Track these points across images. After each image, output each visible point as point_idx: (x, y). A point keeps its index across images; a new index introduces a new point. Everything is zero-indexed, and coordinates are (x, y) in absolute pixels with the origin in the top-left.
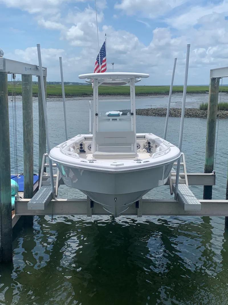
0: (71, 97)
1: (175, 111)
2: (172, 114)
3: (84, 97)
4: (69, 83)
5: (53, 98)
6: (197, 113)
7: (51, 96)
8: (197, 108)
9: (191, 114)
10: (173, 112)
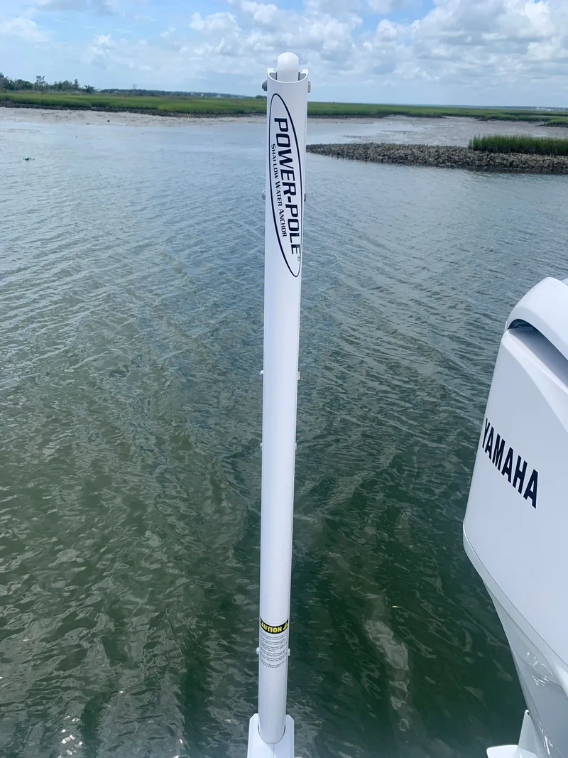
0: (215, 117)
1: (422, 152)
2: (418, 159)
3: (238, 117)
4: (215, 94)
5: (184, 118)
6: (469, 158)
7: (180, 114)
8: (466, 146)
9: (457, 158)
10: (419, 152)
